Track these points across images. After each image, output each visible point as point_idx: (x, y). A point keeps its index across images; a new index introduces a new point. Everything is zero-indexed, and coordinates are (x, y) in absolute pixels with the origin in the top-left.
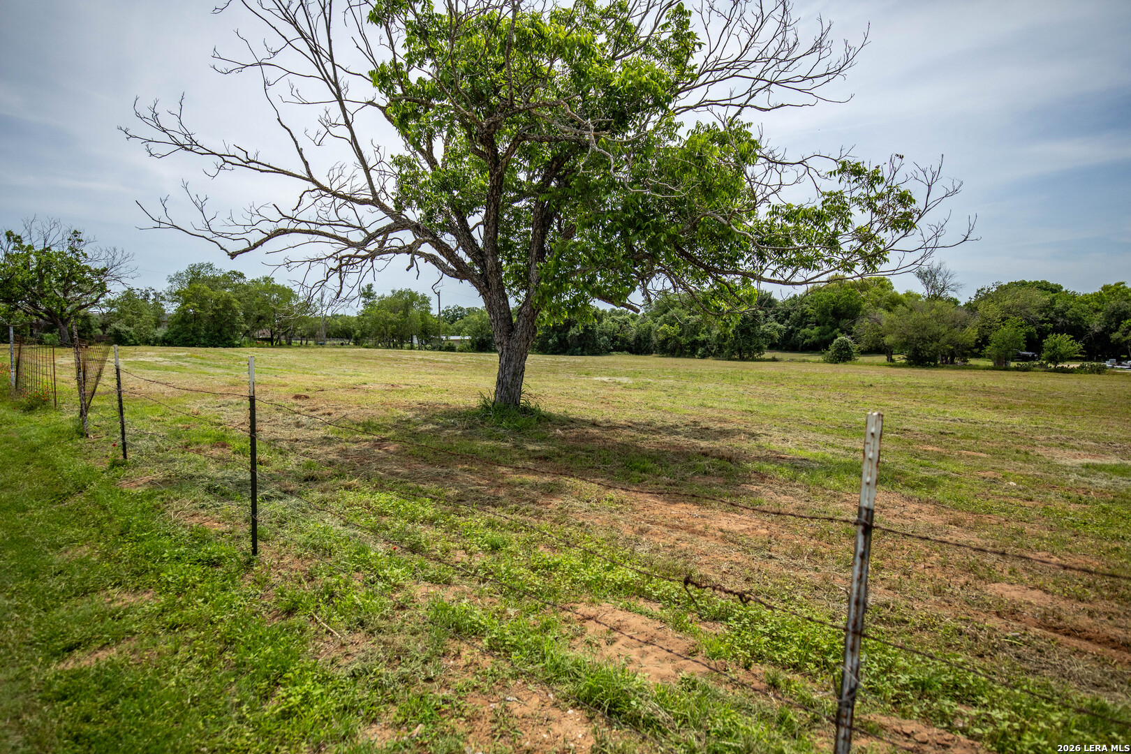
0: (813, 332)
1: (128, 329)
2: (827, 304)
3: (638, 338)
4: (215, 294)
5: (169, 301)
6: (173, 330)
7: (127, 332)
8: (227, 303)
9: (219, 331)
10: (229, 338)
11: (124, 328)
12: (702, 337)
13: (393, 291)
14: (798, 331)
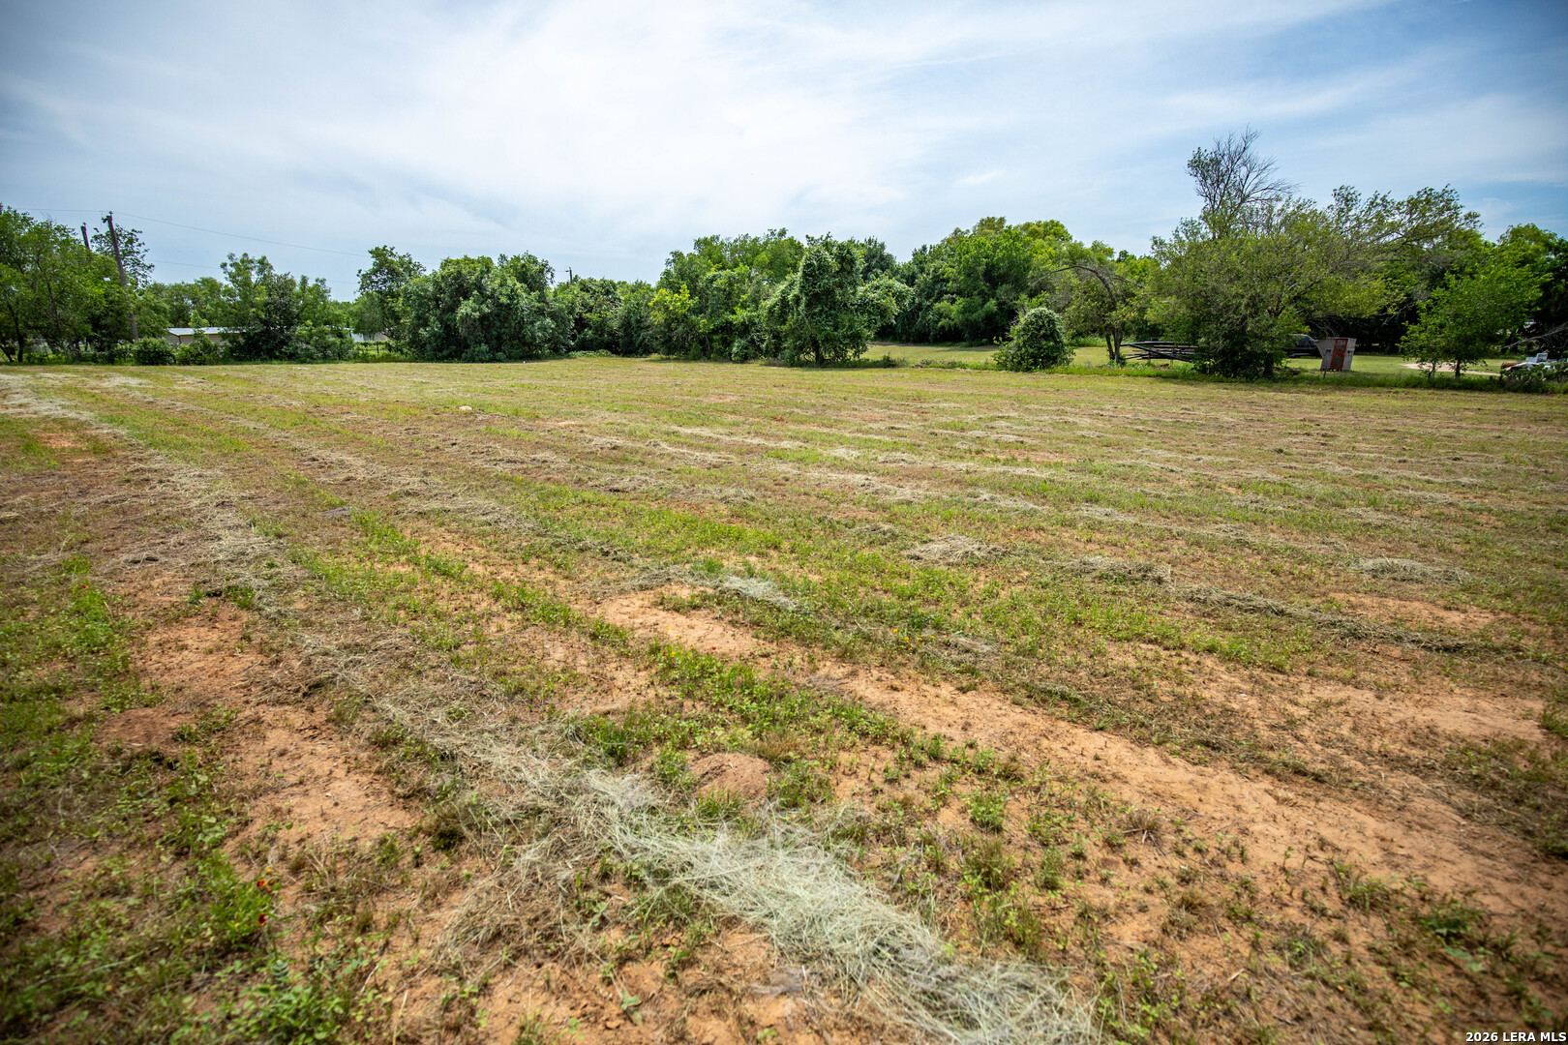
0: (954, 307)
2: (976, 258)
3: (626, 325)
12: (741, 315)
14: (929, 307)
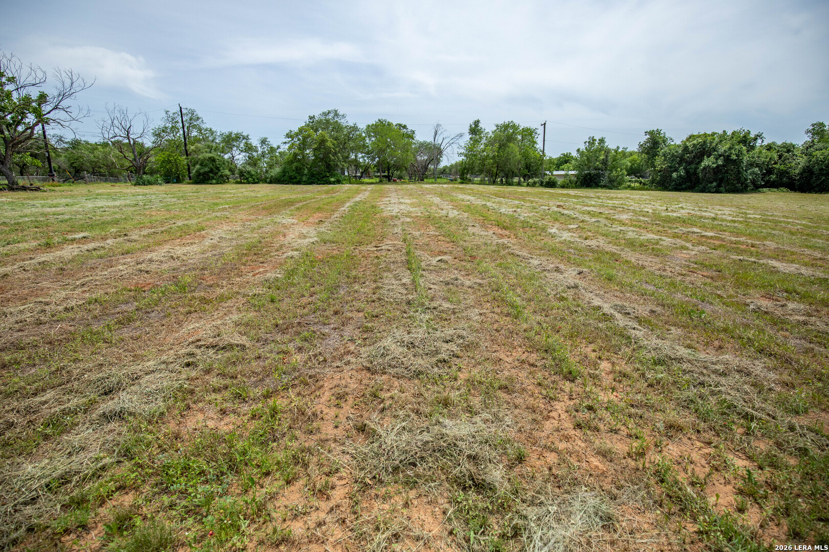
6: (283, 169)
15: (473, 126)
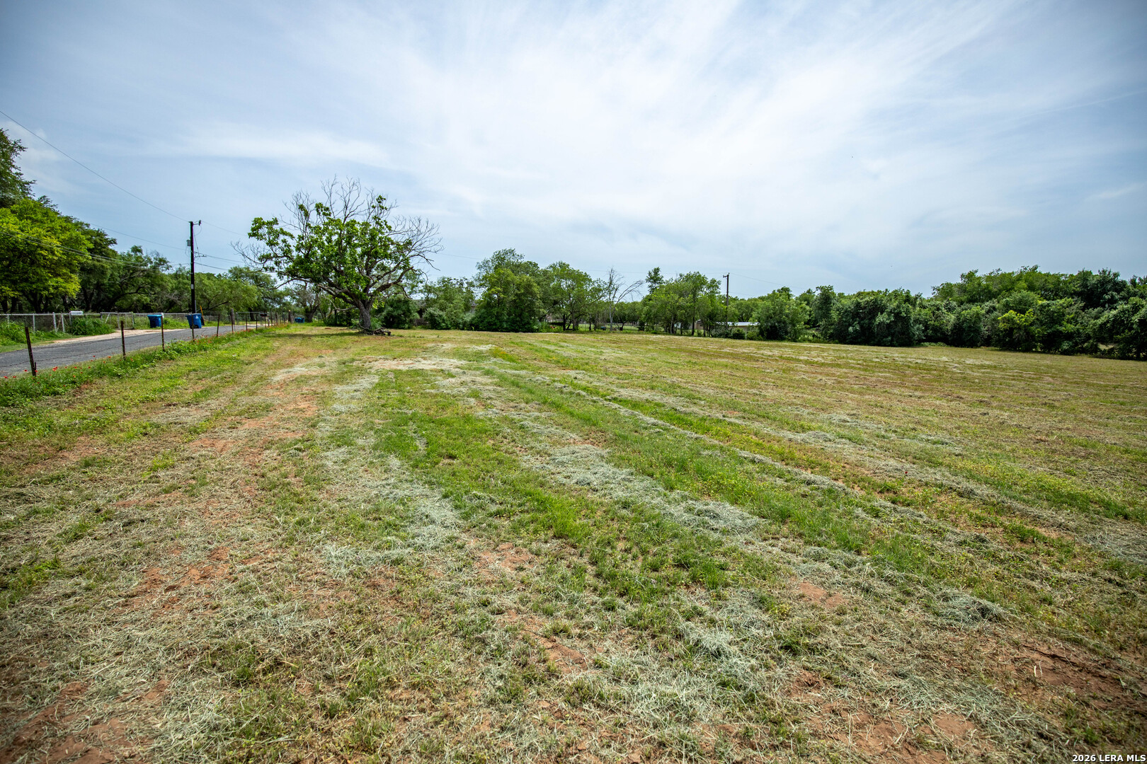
1: (441, 313)
4: (517, 279)
5: (477, 287)
6: (479, 314)
7: (440, 316)
8: (528, 286)
9: (520, 315)
10: (529, 323)
11: (438, 312)
13: (681, 276)
15: (653, 274)
